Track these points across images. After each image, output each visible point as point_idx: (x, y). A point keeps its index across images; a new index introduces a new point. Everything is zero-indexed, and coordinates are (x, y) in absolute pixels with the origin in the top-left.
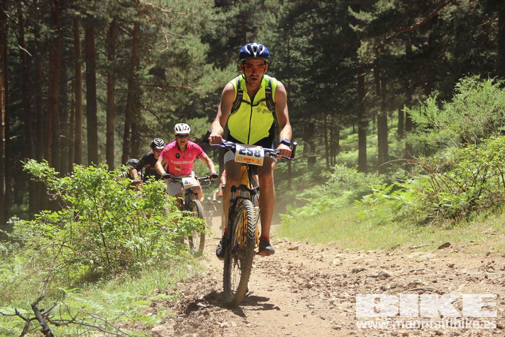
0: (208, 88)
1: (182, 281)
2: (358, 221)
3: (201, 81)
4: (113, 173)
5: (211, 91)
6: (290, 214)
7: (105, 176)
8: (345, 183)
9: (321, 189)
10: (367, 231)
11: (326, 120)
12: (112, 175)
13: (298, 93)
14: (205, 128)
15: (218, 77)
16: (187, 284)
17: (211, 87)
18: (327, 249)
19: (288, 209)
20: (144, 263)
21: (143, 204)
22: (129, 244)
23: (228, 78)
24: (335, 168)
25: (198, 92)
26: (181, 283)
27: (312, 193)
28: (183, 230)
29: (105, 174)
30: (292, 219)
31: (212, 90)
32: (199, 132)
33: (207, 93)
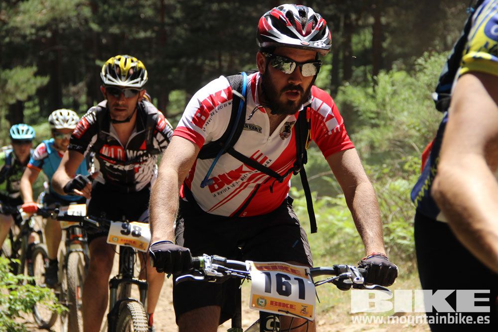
14: (31, 85)
17: (39, 17)
25: (19, 25)
32: (23, 91)
33: (33, 26)
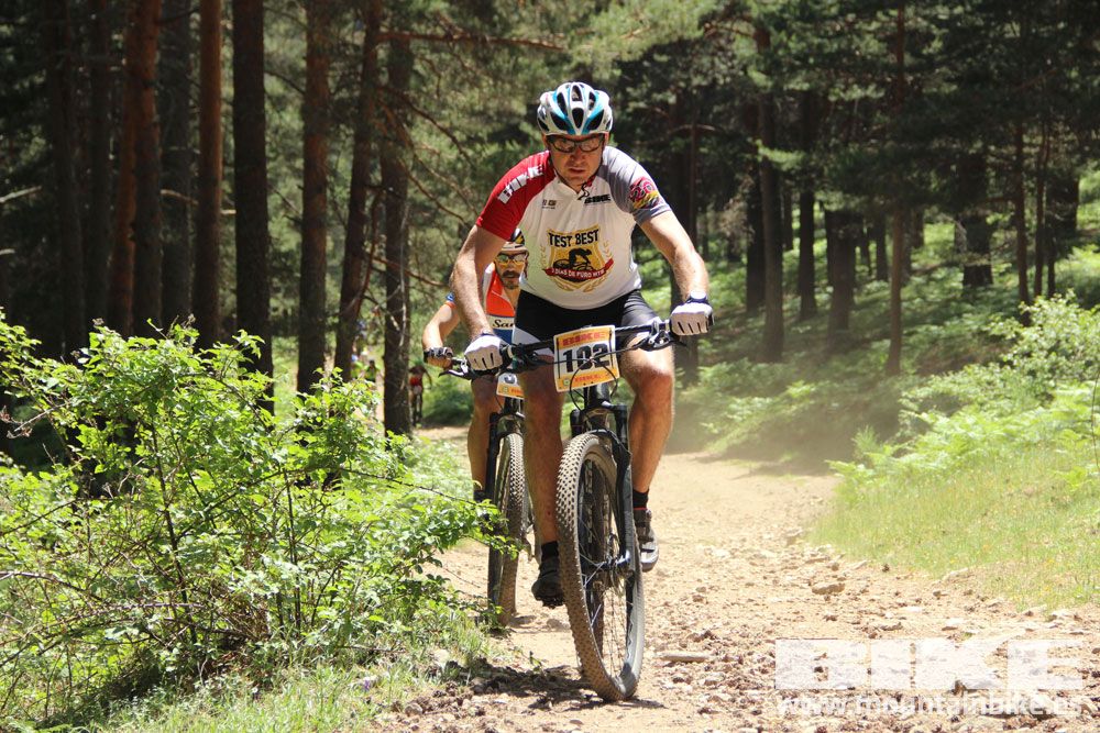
0: (620, 44)
1: (396, 708)
2: (1068, 499)
3: (598, 22)
4: (210, 356)
5: (626, 58)
6: (868, 463)
7: (184, 364)
8: (1068, 357)
9: (988, 377)
10: (1080, 536)
11: (1020, 144)
12: (206, 361)
13: (930, 57)
15: (652, 11)
16: (408, 720)
17: (629, 43)
18: (937, 594)
19: (860, 444)
20: (295, 643)
21: (305, 454)
22: (247, 583)
23: (682, 14)
24: (1034, 308)
26: (393, 716)
27: (955, 389)
28: (429, 540)
29: (185, 359)
30: (872, 478)
31: (630, 52)
